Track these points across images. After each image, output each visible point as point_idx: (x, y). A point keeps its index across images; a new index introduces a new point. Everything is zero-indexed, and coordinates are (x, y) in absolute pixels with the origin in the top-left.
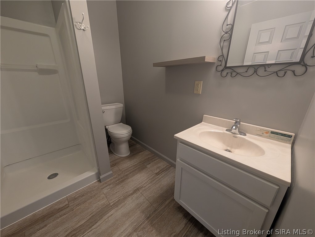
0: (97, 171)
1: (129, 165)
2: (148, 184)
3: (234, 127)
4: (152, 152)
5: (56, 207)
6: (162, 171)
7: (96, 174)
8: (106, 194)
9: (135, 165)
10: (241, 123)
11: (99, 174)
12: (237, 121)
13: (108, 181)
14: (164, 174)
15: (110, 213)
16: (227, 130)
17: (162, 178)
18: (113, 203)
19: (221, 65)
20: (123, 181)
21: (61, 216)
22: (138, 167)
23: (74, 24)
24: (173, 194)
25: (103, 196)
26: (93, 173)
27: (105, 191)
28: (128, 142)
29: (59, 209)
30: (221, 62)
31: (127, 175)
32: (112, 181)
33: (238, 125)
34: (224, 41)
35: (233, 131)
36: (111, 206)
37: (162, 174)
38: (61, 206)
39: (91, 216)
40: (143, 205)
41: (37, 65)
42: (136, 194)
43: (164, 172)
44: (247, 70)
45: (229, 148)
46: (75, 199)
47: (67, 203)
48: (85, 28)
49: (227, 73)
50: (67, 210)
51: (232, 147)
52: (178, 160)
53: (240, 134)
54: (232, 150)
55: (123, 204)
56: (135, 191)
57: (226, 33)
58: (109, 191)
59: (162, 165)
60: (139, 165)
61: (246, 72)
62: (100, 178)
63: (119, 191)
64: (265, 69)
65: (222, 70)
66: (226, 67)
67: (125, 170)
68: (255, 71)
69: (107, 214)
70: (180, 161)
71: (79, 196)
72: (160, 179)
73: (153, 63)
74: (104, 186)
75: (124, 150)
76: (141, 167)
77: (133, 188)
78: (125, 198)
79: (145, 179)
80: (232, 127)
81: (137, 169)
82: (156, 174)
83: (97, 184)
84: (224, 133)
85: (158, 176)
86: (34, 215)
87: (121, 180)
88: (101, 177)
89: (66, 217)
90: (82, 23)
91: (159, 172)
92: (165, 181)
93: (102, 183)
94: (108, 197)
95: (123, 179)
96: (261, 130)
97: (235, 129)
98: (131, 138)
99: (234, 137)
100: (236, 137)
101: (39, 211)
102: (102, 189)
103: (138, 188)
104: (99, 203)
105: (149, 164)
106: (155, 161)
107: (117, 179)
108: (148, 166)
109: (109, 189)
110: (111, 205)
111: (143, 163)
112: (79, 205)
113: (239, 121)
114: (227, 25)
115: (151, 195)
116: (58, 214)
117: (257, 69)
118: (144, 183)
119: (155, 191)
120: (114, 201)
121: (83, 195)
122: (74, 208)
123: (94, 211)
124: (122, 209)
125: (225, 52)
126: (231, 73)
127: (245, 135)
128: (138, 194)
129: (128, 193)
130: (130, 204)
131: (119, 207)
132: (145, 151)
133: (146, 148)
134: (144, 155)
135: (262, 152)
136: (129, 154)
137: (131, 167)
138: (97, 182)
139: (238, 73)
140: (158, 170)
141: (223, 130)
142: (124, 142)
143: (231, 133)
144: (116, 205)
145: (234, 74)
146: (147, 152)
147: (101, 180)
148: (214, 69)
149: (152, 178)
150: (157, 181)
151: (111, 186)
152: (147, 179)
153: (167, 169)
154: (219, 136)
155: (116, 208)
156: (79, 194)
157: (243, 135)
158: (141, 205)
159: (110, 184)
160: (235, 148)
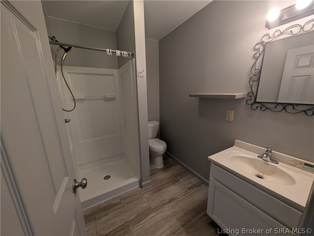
0: (139, 178)
1: (163, 176)
2: (181, 196)
3: (265, 155)
4: (184, 167)
5: (112, 202)
6: (194, 186)
7: (139, 180)
8: (147, 199)
9: (169, 177)
10: (272, 151)
11: (141, 181)
12: (268, 149)
13: (148, 188)
14: (195, 190)
15: (151, 215)
16: (258, 157)
17: (194, 193)
18: (153, 207)
19: (251, 100)
20: (159, 190)
21: (116, 210)
22: (171, 180)
23: (137, 74)
24: (205, 209)
25: (145, 200)
26: (137, 180)
27: (146, 196)
28: (162, 156)
29: (115, 204)
30: (250, 97)
31: (162, 186)
32: (151, 189)
33: (270, 154)
34: (253, 81)
35: (264, 158)
36: (152, 210)
37: (194, 189)
38: (116, 202)
39: (137, 214)
40: (178, 214)
41: (105, 95)
42: (172, 203)
43: (196, 187)
44: (276, 106)
45: (261, 174)
46: (125, 198)
47: (119, 200)
48: (143, 75)
49: (257, 107)
50: (121, 206)
51: (264, 173)
52: (211, 178)
53: (272, 162)
54: (264, 176)
55: (161, 210)
56: (171, 200)
57: (255, 75)
58: (150, 196)
59: (194, 181)
60: (173, 178)
61: (275, 108)
62: (141, 184)
63: (157, 198)
64: (294, 107)
65: (252, 104)
66: (255, 102)
67: (161, 181)
68: (284, 108)
69: (149, 215)
70: (213, 180)
71: (127, 197)
72: (193, 193)
73: (189, 95)
74: (145, 192)
75: (159, 162)
76: (175, 180)
77: (169, 197)
78: (163, 205)
79: (178, 191)
80: (263, 155)
81: (171, 181)
82: (188, 188)
83: (139, 189)
84: (255, 159)
85: (191, 190)
86: (99, 205)
87: (158, 189)
88: (143, 184)
89: (120, 211)
90: (142, 73)
91: (191, 186)
92: (198, 196)
93: (143, 189)
94: (149, 201)
95: (160, 188)
96: (294, 160)
97: (266, 157)
98: (165, 153)
99: (265, 163)
100: (268, 164)
101: (102, 203)
102: (144, 194)
103: (173, 199)
104: (142, 205)
105: (182, 178)
106: (187, 176)
107: (154, 187)
108: (181, 180)
109: (149, 195)
110: (152, 208)
111: (176, 177)
112: (127, 203)
113: (270, 150)
114: (255, 70)
115: (185, 207)
116: (115, 207)
117: (285, 107)
118: (178, 195)
119: (189, 204)
120: (153, 206)
121: (130, 197)
122: (125, 205)
123: (139, 210)
124: (161, 213)
125: (254, 89)
126: (261, 107)
127: (277, 163)
128: (173, 204)
129: (165, 201)
130: (167, 211)
131: (159, 212)
132: (177, 166)
133: (178, 163)
134: (176, 169)
135: (292, 181)
136: (163, 166)
137: (165, 179)
138: (139, 188)
139: (267, 108)
140: (190, 186)
141: (254, 156)
142: (160, 155)
143: (262, 160)
144: (156, 209)
145: (264, 108)
146: (178, 167)
147: (143, 186)
148: (244, 102)
149: (185, 192)
150: (190, 195)
151: (151, 193)
152: (180, 191)
153: (198, 185)
154: (251, 161)
155: (156, 212)
156: (126, 195)
157: (275, 163)
158: (177, 214)
159: (149, 191)
160: (267, 175)
